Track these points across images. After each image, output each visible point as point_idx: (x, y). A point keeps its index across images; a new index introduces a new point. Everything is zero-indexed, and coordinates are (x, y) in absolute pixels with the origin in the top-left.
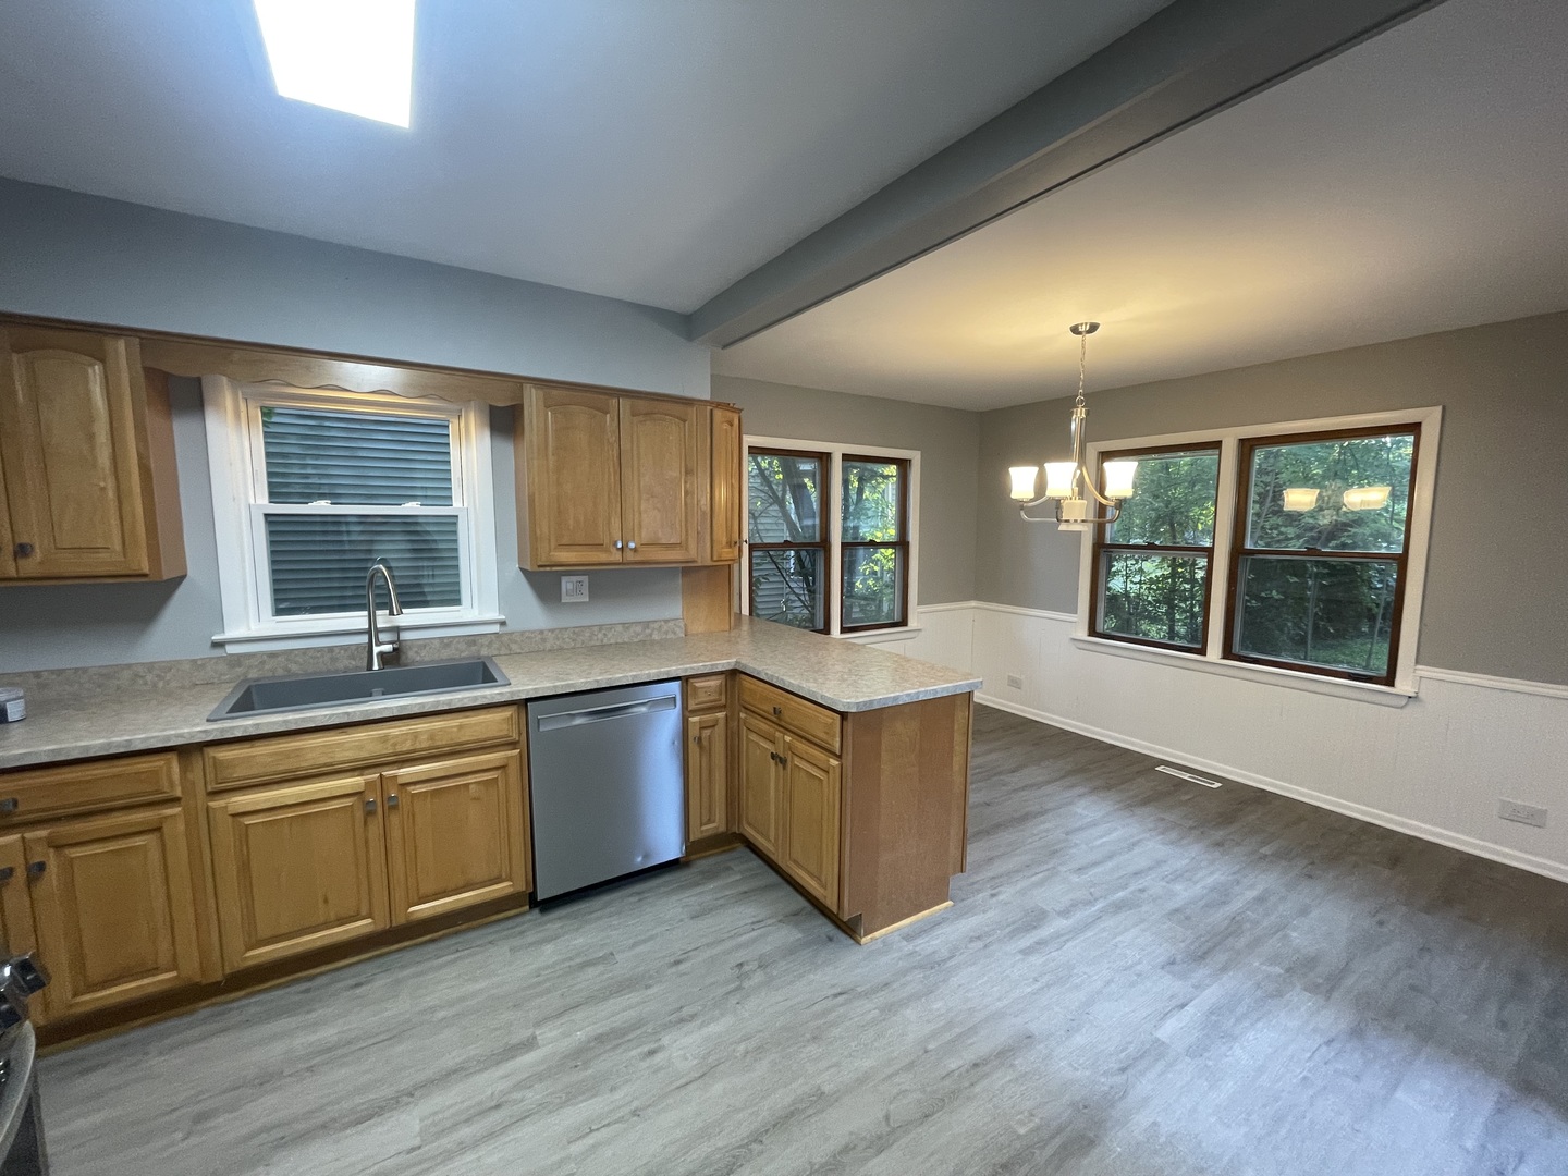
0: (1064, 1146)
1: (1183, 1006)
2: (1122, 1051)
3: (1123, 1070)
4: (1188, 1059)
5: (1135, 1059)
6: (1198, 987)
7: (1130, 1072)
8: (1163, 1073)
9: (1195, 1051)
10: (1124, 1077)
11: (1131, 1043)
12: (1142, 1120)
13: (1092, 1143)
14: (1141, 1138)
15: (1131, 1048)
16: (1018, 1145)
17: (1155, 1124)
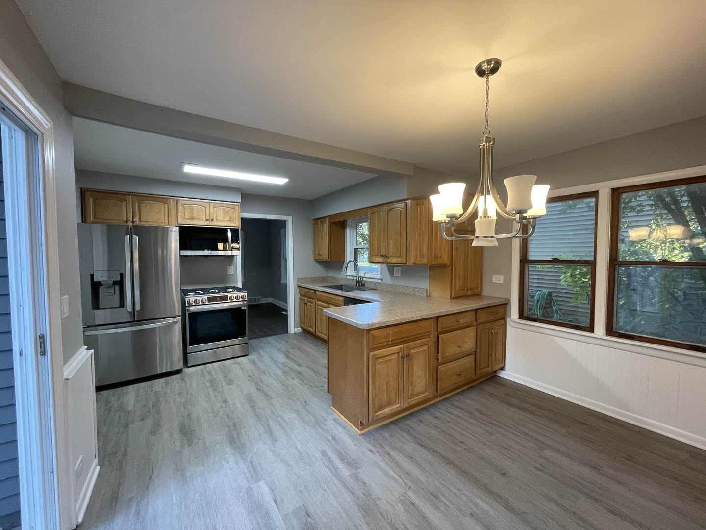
0: (234, 438)
1: (276, 502)
2: (259, 465)
3: (252, 462)
4: (247, 486)
5: (254, 468)
6: (286, 517)
7: (250, 464)
8: (245, 475)
9: (249, 491)
10: (249, 461)
11: (262, 470)
12: (232, 460)
13: (231, 444)
14: (226, 456)
15: (260, 469)
16: (239, 429)
17: (228, 462)
